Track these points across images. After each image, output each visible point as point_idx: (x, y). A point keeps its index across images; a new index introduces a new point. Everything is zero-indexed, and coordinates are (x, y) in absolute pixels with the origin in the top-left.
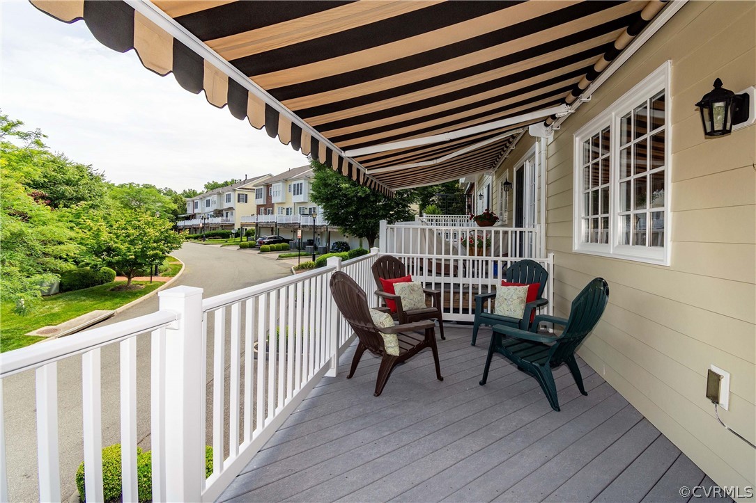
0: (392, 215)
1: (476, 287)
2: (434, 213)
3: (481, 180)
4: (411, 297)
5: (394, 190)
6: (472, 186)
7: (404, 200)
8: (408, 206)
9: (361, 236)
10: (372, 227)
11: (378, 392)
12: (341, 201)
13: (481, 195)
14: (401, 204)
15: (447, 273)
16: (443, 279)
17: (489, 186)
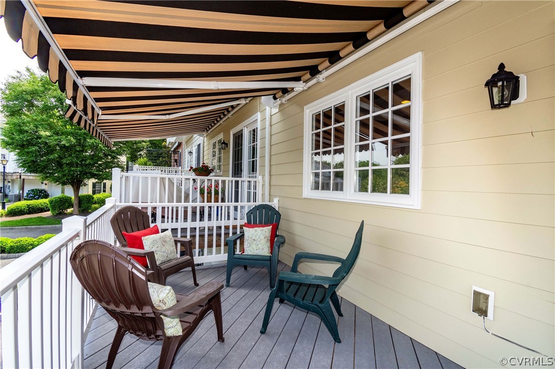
0: (100, 165)
1: (211, 228)
2: (145, 164)
3: (188, 141)
4: (164, 249)
5: (113, 141)
6: (180, 145)
7: (113, 152)
8: (117, 158)
9: (64, 184)
10: (77, 176)
12: (40, 148)
13: (191, 153)
14: (109, 155)
15: (194, 220)
16: (189, 225)
17: (199, 145)
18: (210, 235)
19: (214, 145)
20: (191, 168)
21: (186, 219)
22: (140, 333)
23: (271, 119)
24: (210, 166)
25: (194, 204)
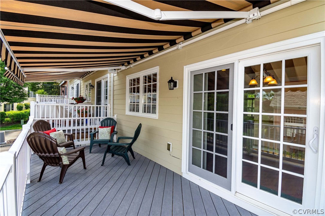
1: (83, 129)
2: (43, 93)
3: (71, 81)
4: (60, 138)
6: (65, 82)
11: (61, 182)
13: (73, 88)
15: (74, 125)
16: (72, 128)
17: (78, 84)
18: (83, 133)
19: (87, 86)
20: (73, 98)
21: (70, 125)
22: (53, 164)
23: (114, 78)
24: (84, 97)
25: (74, 118)
